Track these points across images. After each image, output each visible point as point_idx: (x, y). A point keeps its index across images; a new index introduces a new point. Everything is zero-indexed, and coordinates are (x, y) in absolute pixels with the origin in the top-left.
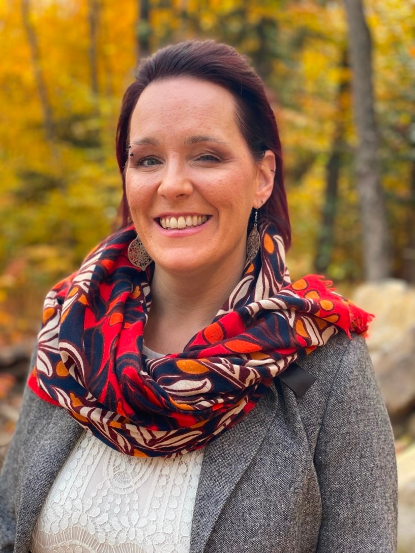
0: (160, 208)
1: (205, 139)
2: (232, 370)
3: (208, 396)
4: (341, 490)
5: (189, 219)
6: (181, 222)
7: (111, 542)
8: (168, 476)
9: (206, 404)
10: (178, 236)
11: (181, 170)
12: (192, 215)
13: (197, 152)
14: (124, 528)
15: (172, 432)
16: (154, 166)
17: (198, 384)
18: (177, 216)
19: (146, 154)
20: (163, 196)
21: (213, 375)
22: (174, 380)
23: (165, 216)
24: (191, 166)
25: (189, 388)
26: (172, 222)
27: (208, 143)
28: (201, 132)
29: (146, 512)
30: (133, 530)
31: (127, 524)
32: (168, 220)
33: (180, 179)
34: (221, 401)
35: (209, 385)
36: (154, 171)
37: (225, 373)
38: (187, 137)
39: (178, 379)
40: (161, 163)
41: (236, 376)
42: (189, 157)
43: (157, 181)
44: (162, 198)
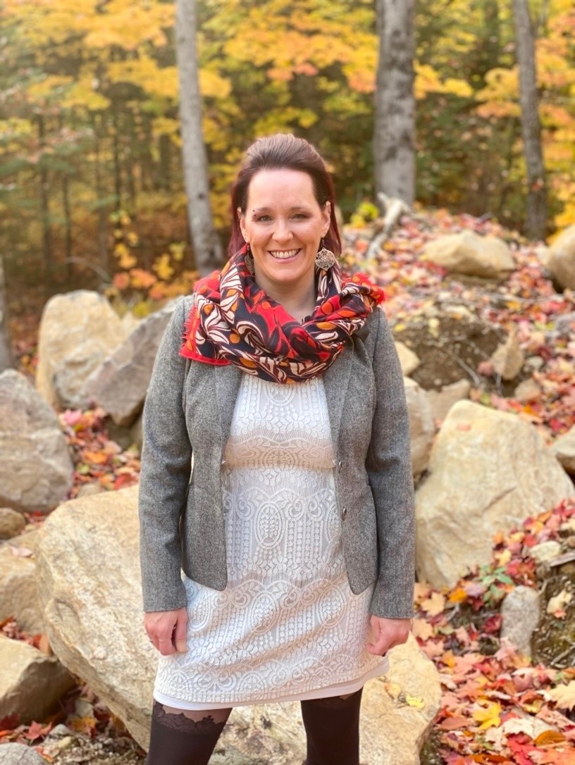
0: (273, 247)
1: (299, 208)
2: (347, 325)
3: (335, 341)
4: (385, 391)
5: (290, 253)
6: (286, 255)
7: (283, 432)
8: (306, 393)
9: (335, 345)
10: (286, 263)
11: (286, 226)
12: (292, 250)
13: (294, 214)
14: (290, 423)
15: (316, 364)
16: (268, 222)
17: (331, 335)
18: (284, 252)
19: (264, 215)
20: (277, 241)
21: (339, 329)
22: (317, 335)
23: (276, 251)
24: (291, 222)
25: (327, 337)
26: (281, 255)
27: (301, 210)
28: (296, 204)
29: (301, 412)
30: (296, 423)
31: (291, 420)
32: (278, 253)
33: (287, 232)
34: (341, 343)
35: (337, 335)
36: (268, 225)
37: (344, 328)
38: (290, 207)
39: (320, 333)
40: (271, 220)
41: (349, 329)
42: (289, 217)
43: (271, 232)
44: (275, 242)
